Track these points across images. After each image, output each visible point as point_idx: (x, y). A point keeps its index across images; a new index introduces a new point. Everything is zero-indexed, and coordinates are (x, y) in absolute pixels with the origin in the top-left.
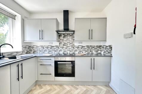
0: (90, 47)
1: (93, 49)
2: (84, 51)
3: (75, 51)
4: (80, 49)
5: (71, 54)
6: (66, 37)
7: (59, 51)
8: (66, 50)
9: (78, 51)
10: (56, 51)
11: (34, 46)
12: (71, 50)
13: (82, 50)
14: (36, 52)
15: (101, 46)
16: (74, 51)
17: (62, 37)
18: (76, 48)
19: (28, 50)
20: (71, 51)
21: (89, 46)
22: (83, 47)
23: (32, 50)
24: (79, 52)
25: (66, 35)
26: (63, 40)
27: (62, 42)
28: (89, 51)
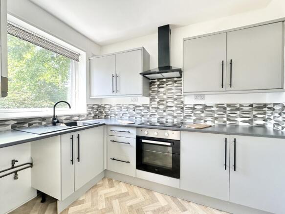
0: (228, 109)
1: (238, 112)
2: (210, 118)
3: (185, 117)
4: (197, 112)
5: (175, 123)
6: (164, 85)
7: (150, 116)
8: (165, 114)
9: (194, 118)
10: (143, 116)
11: (105, 105)
12: (175, 114)
13: (203, 115)
14: (109, 117)
15: (265, 105)
16: (182, 118)
17: (156, 86)
18: (189, 111)
19: (97, 112)
20: (175, 117)
21: (225, 106)
22: (206, 107)
23: (104, 112)
24: (195, 120)
25: (164, 80)
26: (159, 91)
27: (156, 97)
28: (225, 119)
